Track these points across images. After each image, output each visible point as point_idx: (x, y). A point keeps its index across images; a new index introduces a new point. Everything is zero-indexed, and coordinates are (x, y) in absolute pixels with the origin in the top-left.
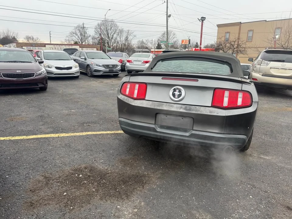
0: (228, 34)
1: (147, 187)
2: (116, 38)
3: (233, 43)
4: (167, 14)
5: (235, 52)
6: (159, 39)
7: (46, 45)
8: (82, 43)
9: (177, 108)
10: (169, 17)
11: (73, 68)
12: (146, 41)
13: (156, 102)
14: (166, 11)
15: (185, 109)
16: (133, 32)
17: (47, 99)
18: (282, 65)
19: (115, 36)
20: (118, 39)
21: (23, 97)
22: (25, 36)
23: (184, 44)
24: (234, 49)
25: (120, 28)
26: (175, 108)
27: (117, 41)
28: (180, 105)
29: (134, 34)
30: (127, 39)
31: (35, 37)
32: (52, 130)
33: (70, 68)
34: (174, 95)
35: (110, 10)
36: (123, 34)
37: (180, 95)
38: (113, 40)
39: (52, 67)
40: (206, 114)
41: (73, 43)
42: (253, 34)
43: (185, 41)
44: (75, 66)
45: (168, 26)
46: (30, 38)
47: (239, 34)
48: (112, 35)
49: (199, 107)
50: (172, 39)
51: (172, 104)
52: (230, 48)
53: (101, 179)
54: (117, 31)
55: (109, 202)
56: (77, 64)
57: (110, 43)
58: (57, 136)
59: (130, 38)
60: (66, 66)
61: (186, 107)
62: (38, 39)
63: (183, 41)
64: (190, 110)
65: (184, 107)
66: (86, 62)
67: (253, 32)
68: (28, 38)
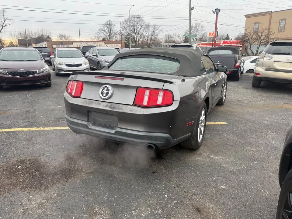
0: (258, 24)
1: (71, 181)
2: (142, 34)
3: (260, 34)
4: (190, 7)
5: (262, 44)
6: (186, 33)
7: (74, 43)
8: (110, 39)
9: (104, 106)
10: (192, 10)
11: (83, 65)
12: (174, 34)
13: (88, 100)
14: (189, 4)
15: (110, 107)
16: (159, 27)
17: (44, 95)
18: (287, 58)
19: (141, 31)
20: (145, 34)
21: (26, 93)
22: (58, 35)
23: (211, 36)
24: (261, 40)
25: (146, 23)
26: (102, 106)
27: (143, 36)
28: (107, 103)
29: (161, 28)
30: (153, 34)
31: (67, 35)
32: (27, 124)
33: (80, 65)
34: (102, 93)
35: (133, 5)
36: (149, 28)
37: (107, 94)
38: (139, 36)
39: (63, 64)
40: (126, 112)
41: (101, 39)
42: (285, 24)
43: (212, 34)
44: (85, 63)
45: (191, 19)
46: (63, 36)
47: (270, 23)
48: (138, 30)
49: (122, 105)
50: (200, 32)
51: (100, 102)
52: (257, 40)
53: (36, 171)
54: (144, 26)
55: (26, 192)
56: (87, 61)
57: (136, 38)
58: (27, 130)
59: (157, 32)
60: (76, 64)
61: (111, 105)
62: (70, 36)
63: (210, 34)
64: (114, 108)
65: (109, 105)
66: (97, 58)
67: (286, 21)
68: (61, 36)
